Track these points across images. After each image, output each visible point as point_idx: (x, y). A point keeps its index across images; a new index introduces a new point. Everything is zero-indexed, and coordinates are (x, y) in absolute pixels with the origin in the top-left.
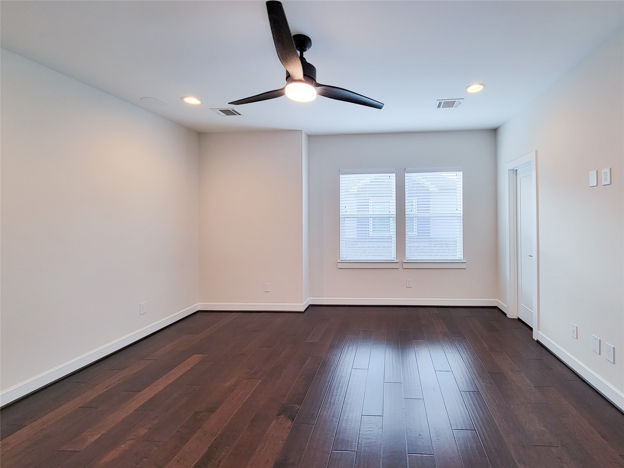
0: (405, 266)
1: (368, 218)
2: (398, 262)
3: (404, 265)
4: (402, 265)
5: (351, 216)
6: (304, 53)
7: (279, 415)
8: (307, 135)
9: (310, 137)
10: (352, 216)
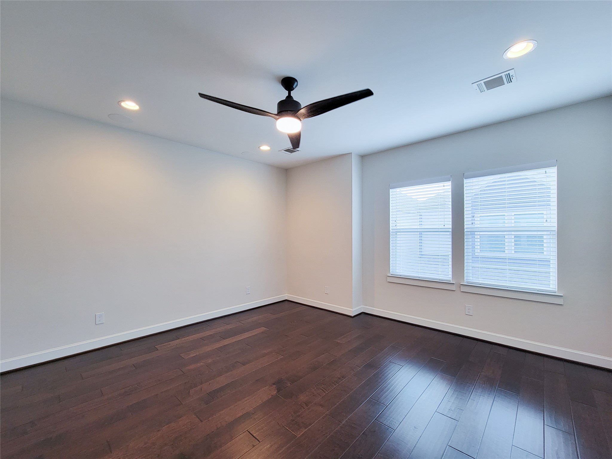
0: (463, 289)
1: (421, 232)
2: (454, 284)
3: (461, 287)
4: (460, 287)
5: (401, 231)
6: (291, 92)
7: (274, 384)
8: (359, 155)
9: (364, 157)
10: (403, 230)
